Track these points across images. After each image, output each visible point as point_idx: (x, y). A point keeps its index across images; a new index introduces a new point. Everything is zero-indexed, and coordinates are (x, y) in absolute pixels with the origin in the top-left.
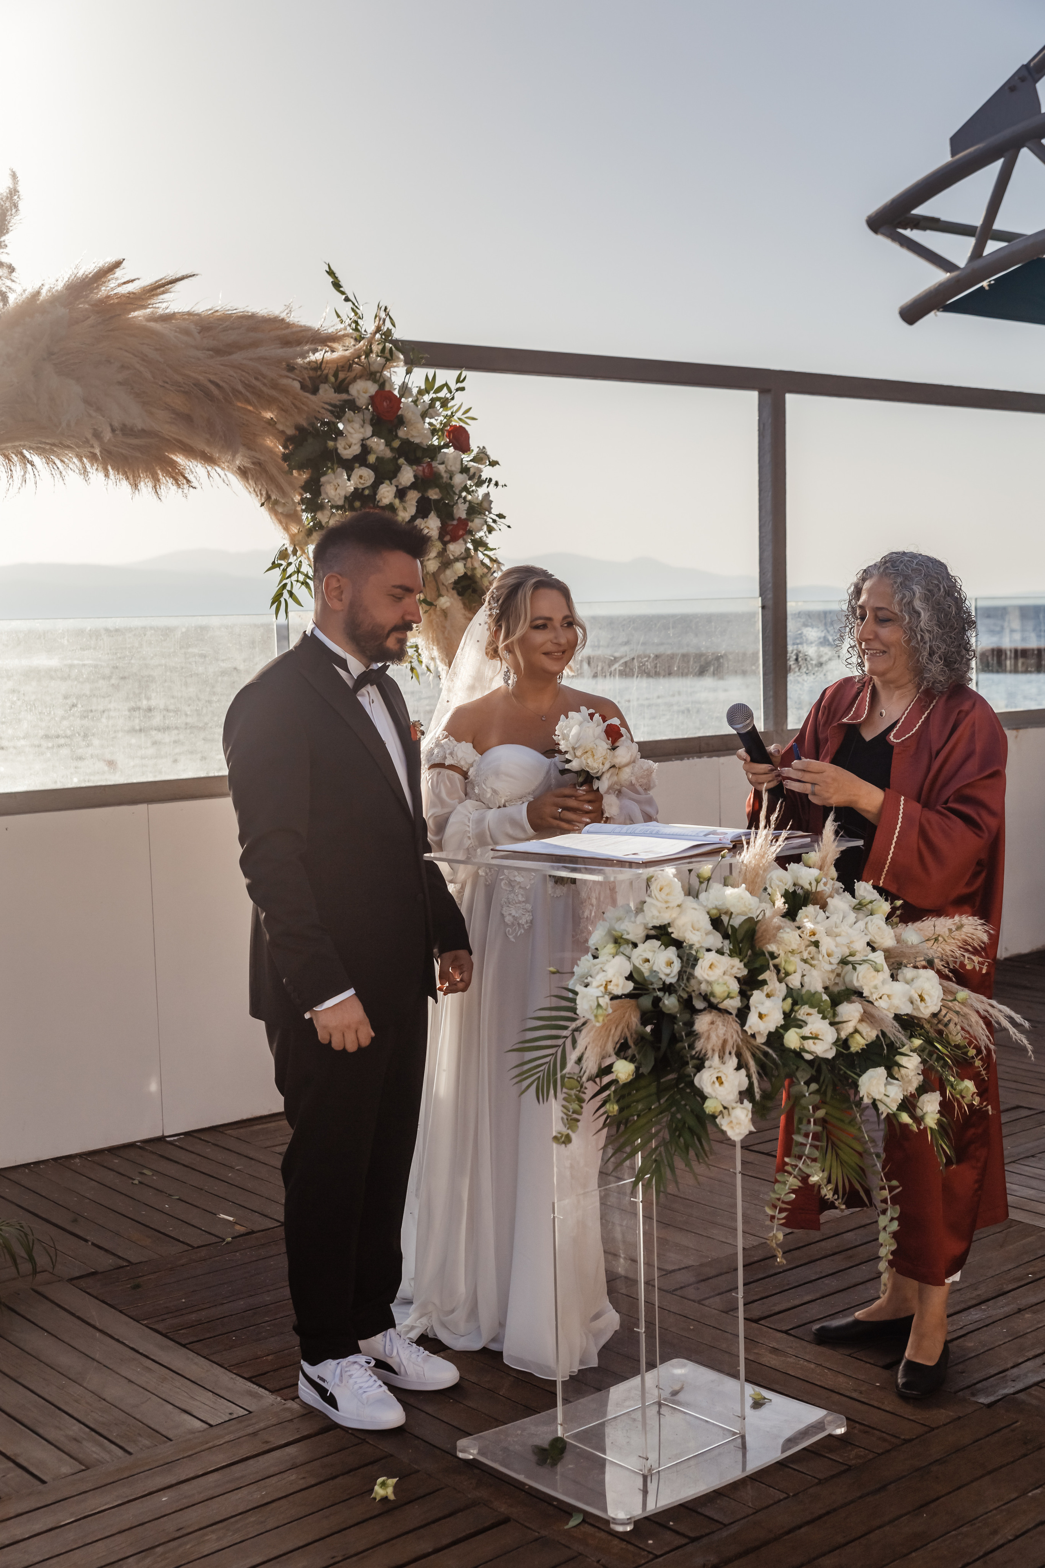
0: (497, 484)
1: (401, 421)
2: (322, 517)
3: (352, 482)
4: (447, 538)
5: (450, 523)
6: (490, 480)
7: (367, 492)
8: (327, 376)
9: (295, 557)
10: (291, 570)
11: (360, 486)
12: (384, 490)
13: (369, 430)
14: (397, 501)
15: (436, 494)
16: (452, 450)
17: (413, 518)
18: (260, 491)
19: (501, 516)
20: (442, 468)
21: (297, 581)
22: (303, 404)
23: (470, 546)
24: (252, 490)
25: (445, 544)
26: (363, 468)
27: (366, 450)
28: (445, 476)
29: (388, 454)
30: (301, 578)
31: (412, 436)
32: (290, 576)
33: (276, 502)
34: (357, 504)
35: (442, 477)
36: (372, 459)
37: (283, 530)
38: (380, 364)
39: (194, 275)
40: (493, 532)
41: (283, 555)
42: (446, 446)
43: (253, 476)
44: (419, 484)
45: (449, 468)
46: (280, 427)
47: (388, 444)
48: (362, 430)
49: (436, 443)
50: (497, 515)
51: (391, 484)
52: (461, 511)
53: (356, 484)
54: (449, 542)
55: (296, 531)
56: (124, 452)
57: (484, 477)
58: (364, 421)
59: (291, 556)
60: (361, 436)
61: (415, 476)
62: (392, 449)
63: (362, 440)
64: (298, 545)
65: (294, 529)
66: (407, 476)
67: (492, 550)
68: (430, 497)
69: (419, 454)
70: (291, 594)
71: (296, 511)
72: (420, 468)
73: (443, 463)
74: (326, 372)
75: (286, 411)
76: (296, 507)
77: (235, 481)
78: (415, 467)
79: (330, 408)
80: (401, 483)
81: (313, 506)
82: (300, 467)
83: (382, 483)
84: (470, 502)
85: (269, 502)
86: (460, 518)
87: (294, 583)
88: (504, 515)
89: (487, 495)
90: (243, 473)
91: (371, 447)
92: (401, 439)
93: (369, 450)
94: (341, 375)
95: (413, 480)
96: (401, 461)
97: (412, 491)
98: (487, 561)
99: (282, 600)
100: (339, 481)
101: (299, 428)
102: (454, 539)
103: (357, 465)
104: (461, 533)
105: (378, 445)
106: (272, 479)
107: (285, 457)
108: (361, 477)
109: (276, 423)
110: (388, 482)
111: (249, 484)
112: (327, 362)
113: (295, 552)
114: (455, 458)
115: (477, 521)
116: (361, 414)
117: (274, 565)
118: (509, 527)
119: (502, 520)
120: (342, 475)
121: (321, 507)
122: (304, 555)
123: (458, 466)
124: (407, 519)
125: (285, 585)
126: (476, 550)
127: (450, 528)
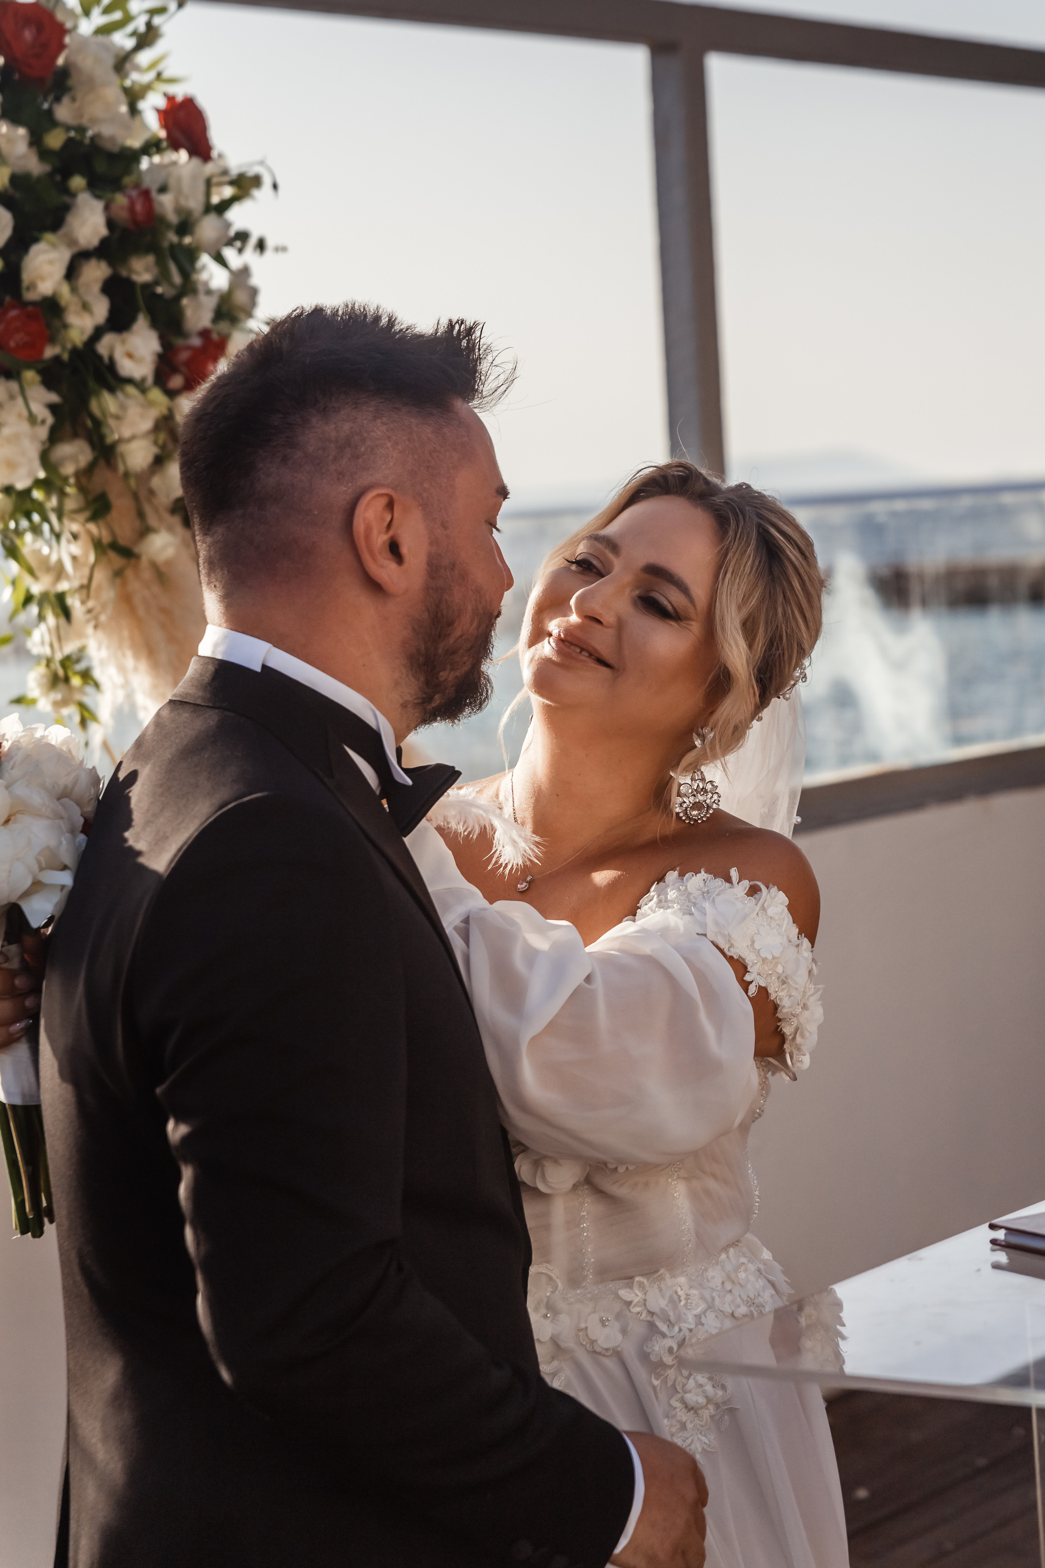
1: (62, 83)
4: (177, 381)
5: (179, 342)
12: (38, 258)
14: (66, 290)
15: (147, 269)
17: (99, 333)
20: (162, 200)
25: (171, 395)
28: (174, 222)
29: (35, 166)
31: (95, 124)
35: (166, 224)
44: (114, 243)
45: (181, 201)
47: (36, 141)
51: (54, 240)
52: (199, 314)
54: (179, 391)
61: (110, 224)
62: (46, 155)
66: (89, 220)
68: (135, 277)
69: (104, 165)
72: (115, 202)
78: (106, 198)
80: (75, 241)
83: (33, 240)
86: (201, 330)
89: (244, 272)
92: (65, 129)
95: (104, 231)
96: (78, 182)
97: (97, 261)
110: (45, 236)
114: (192, 177)
124: (84, 335)
127: (184, 356)
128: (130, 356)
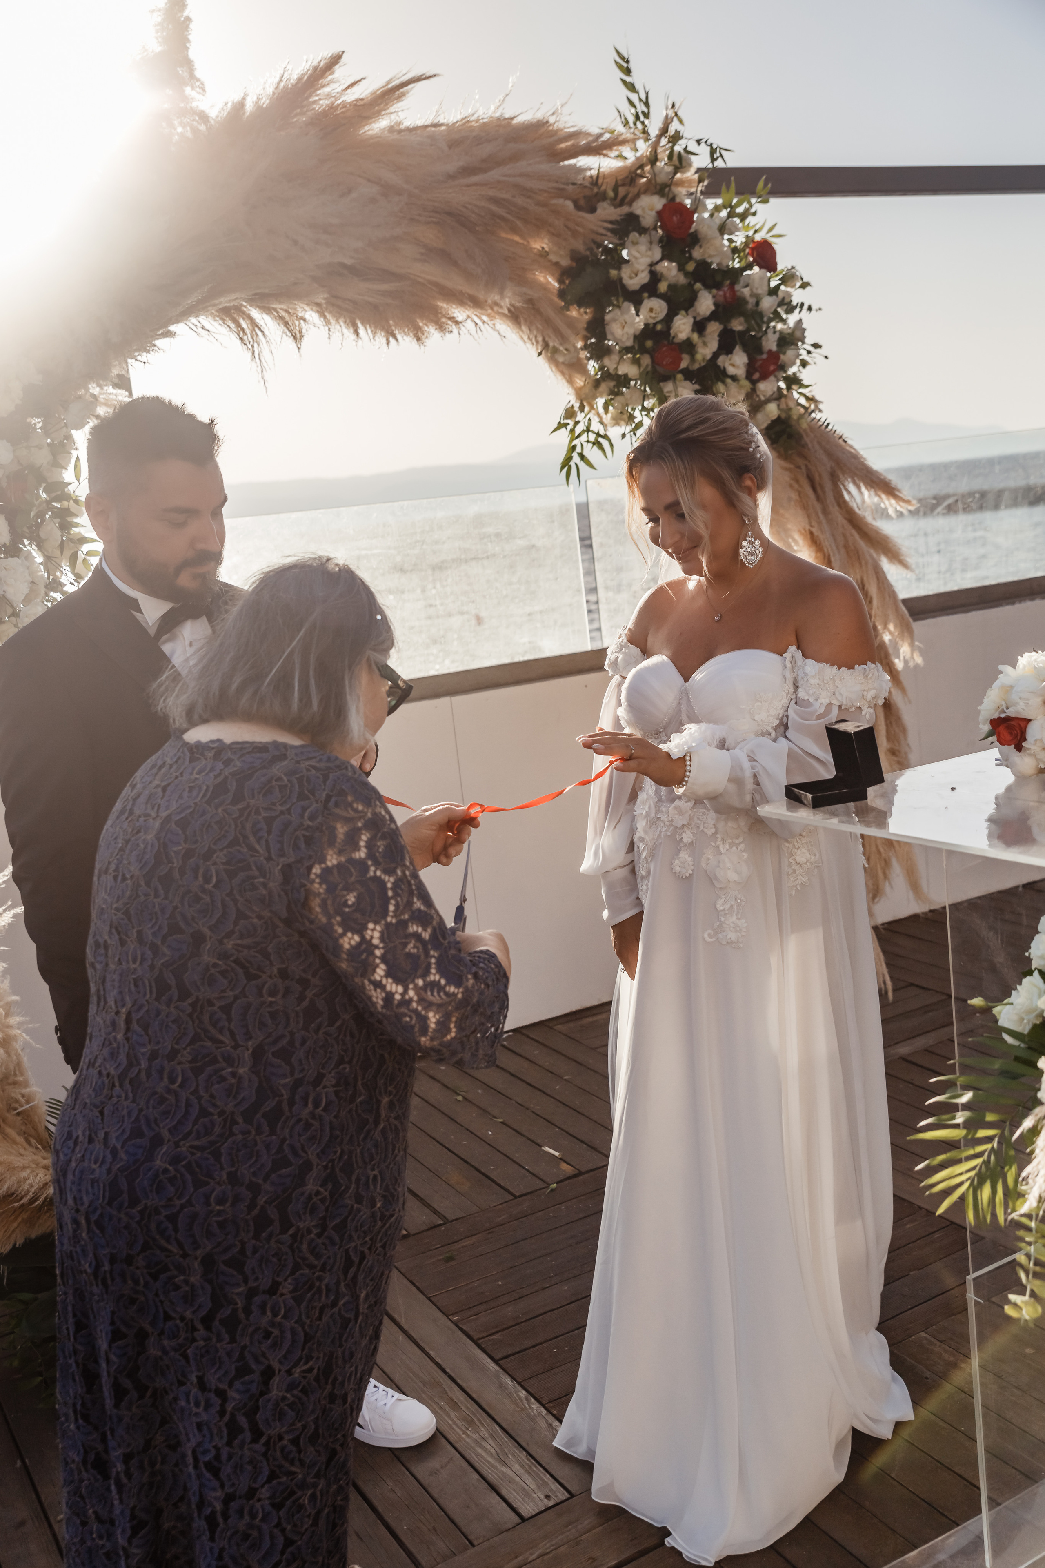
0: (810, 309)
1: (695, 239)
2: (610, 363)
3: (641, 317)
4: (756, 376)
5: (759, 357)
6: (802, 305)
7: (659, 327)
8: (605, 192)
9: (583, 415)
10: (579, 429)
11: (651, 321)
12: (679, 322)
13: (657, 253)
14: (695, 337)
15: (741, 324)
16: (756, 269)
17: (716, 355)
18: (536, 337)
19: (816, 346)
20: (746, 292)
21: (588, 441)
22: (578, 225)
23: (782, 385)
24: (526, 338)
25: (754, 383)
26: (653, 299)
27: (655, 277)
28: (752, 301)
29: (682, 280)
30: (592, 437)
31: (710, 256)
32: (579, 436)
33: (555, 351)
34: (649, 344)
35: (747, 302)
36: (663, 287)
37: (566, 384)
38: (668, 173)
39: (435, 75)
40: (808, 368)
41: (570, 413)
42: (749, 267)
43: (525, 320)
44: (721, 313)
45: (755, 291)
46: (553, 258)
47: (681, 268)
48: (649, 253)
49: (737, 266)
50: (812, 345)
51: (687, 314)
52: (770, 343)
53: (646, 319)
54: (758, 381)
55: (582, 384)
56: (370, 299)
57: (794, 303)
58: (651, 243)
59: (579, 413)
60: (648, 261)
61: (715, 304)
62: (686, 274)
63: (652, 265)
64: (586, 399)
65: (580, 382)
66: (706, 303)
67: (807, 387)
68: (734, 328)
69: (718, 278)
70: (582, 457)
71: (579, 359)
72: (721, 293)
73: (747, 286)
74: (603, 188)
75: (558, 235)
76: (579, 353)
77: (504, 327)
78: (714, 291)
79: (610, 226)
80: (698, 314)
81: (599, 352)
82: (580, 303)
83: (677, 314)
84: (781, 332)
85: (547, 350)
86: (770, 351)
87: (585, 444)
88: (820, 344)
89: (800, 322)
90: (515, 317)
91: (662, 274)
92: (696, 261)
93: (659, 277)
94: (622, 191)
95: (713, 308)
96: (698, 286)
97: (713, 323)
98: (802, 401)
99: (572, 463)
100: (626, 317)
101: (575, 256)
102: (764, 377)
103: (646, 295)
104: (772, 368)
105: (669, 269)
106: (548, 322)
107: (562, 294)
108: (651, 310)
109: (547, 253)
110: (683, 312)
111: (522, 331)
112: (604, 176)
113: (582, 408)
114: (762, 279)
115: (790, 353)
116: (647, 236)
117: (560, 426)
118: (826, 357)
119: (818, 350)
120: (630, 310)
121: (608, 351)
122: (593, 412)
123: (766, 289)
124: (709, 357)
125: (574, 447)
126: (789, 388)
127: (759, 363)
128: (733, 365)
